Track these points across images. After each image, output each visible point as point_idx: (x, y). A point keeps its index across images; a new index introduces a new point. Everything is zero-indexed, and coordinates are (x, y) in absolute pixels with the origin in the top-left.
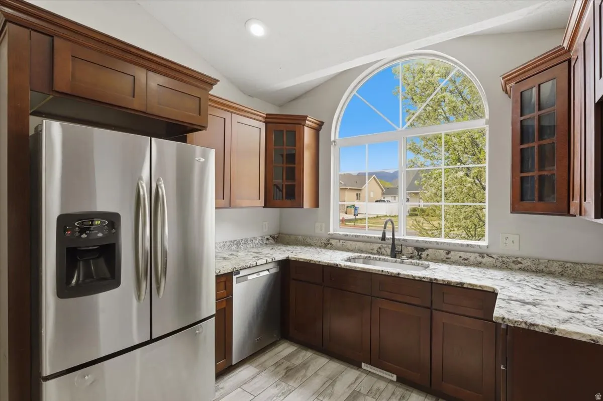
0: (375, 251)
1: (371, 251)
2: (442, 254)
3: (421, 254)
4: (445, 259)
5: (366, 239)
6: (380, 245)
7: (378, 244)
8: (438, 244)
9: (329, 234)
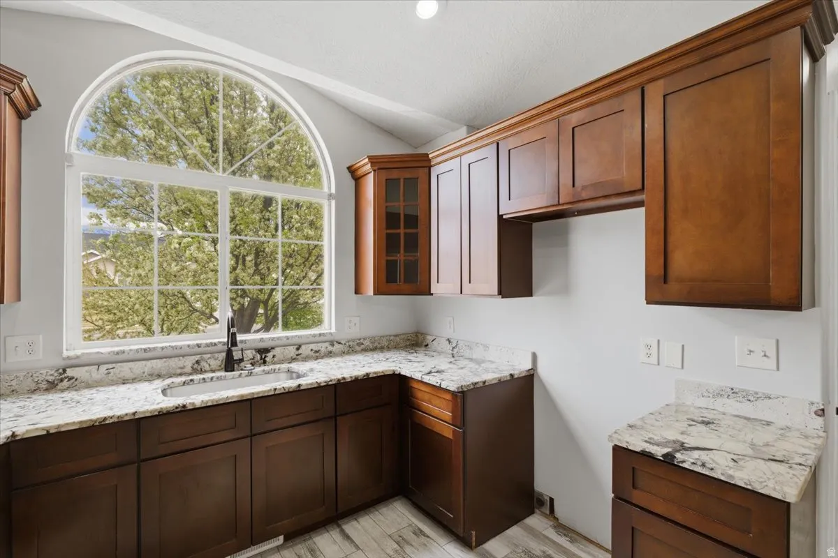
0: (188, 369)
1: (179, 371)
2: (292, 351)
3: (265, 357)
4: (295, 356)
5: (169, 352)
6: (197, 358)
7: (193, 357)
8: (288, 339)
9: (64, 359)
